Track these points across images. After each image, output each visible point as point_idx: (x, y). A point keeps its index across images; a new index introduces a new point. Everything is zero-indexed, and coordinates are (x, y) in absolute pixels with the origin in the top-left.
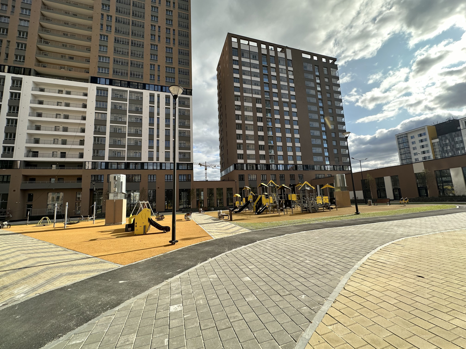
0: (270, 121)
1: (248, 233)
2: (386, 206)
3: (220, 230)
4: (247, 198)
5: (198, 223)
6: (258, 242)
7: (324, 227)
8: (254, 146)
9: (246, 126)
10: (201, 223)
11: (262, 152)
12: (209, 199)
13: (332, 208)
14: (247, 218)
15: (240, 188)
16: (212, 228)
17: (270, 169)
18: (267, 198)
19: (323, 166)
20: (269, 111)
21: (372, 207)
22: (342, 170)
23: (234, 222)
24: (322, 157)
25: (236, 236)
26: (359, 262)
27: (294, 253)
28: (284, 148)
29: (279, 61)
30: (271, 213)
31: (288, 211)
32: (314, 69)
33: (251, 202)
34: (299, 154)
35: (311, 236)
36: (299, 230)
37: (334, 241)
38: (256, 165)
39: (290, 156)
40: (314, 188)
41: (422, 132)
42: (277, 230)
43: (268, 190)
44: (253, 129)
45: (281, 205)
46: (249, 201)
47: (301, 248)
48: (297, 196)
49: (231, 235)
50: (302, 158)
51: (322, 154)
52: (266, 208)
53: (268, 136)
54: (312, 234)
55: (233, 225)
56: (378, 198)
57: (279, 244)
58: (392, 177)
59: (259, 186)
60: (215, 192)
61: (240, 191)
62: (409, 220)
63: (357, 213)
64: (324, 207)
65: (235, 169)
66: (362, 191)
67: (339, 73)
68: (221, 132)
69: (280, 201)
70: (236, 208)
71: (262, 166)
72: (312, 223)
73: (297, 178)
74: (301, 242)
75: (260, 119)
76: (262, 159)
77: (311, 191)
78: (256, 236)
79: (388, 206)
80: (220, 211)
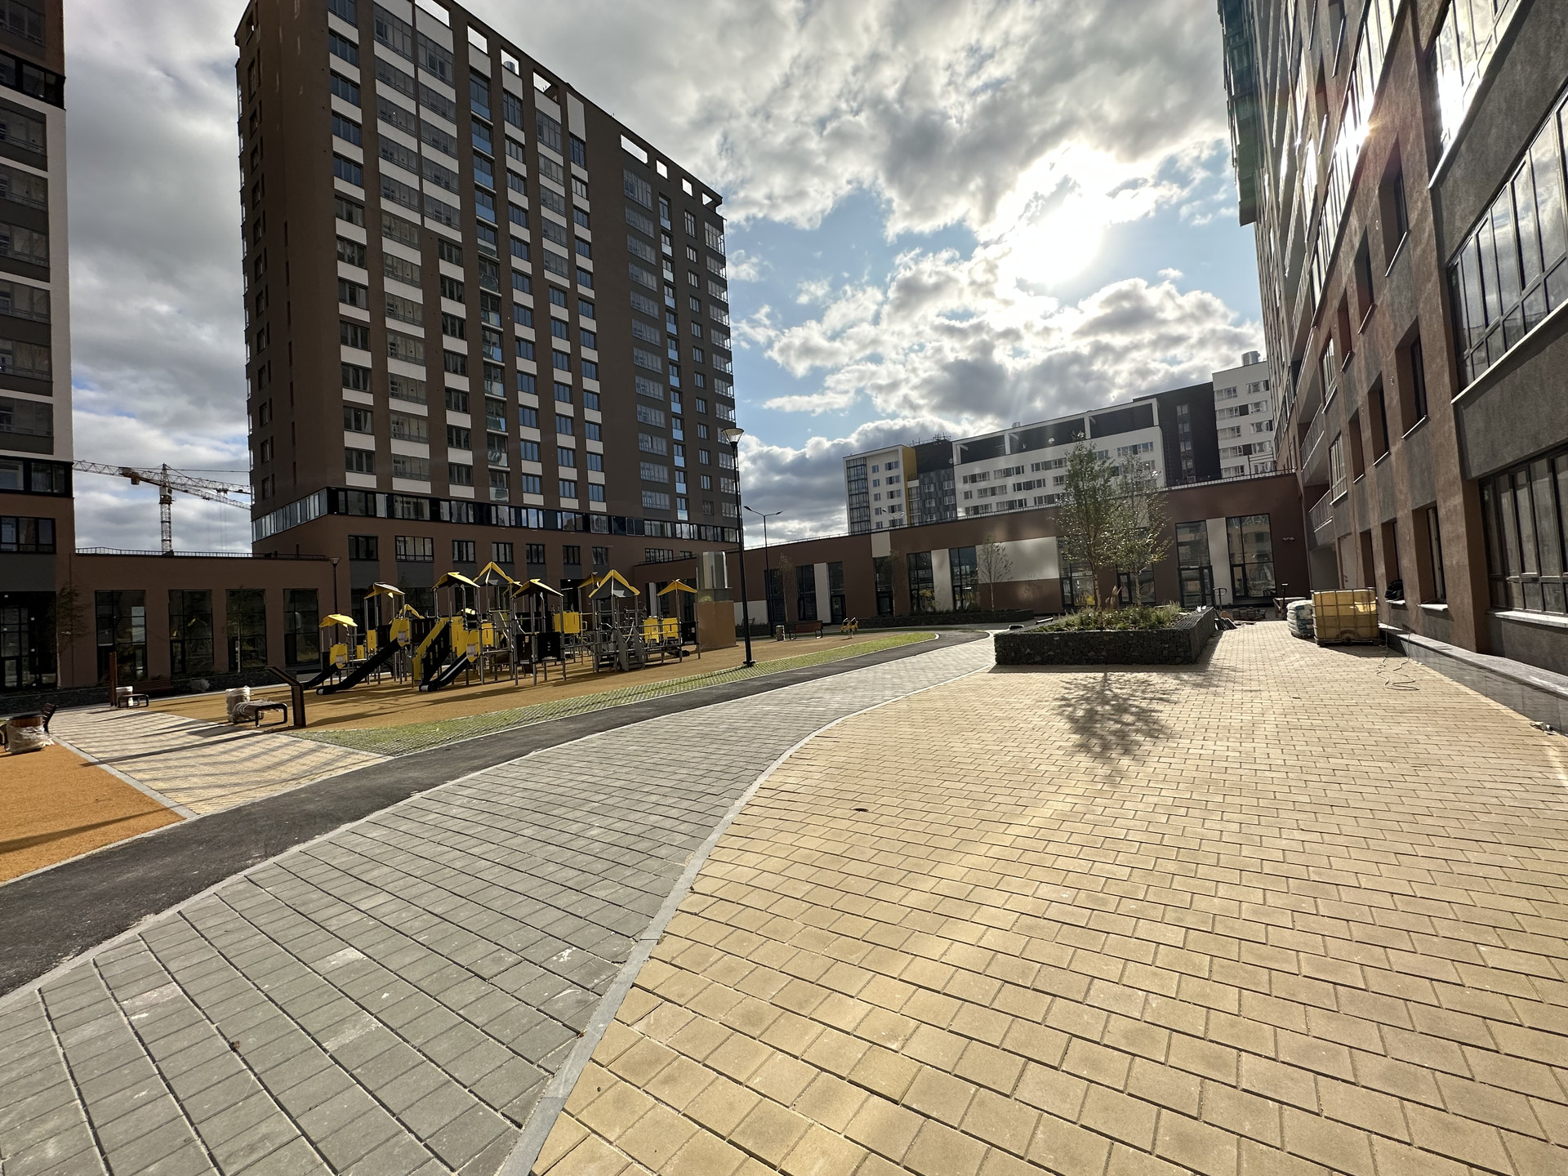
0: (498, 345)
1: (378, 769)
2: (813, 639)
3: (232, 774)
4: (384, 632)
5: (100, 755)
6: (417, 796)
7: (658, 713)
8: (424, 425)
9: (390, 338)
10: (116, 755)
11: (460, 456)
12: (182, 642)
13: (686, 654)
14: (381, 708)
15: (354, 592)
16: (182, 772)
17: (489, 523)
18: (472, 626)
19: (669, 524)
20: (496, 304)
21: (786, 644)
22: (720, 540)
23: (311, 730)
24: (667, 497)
25: (313, 790)
26: (737, 803)
27: (554, 812)
28: (547, 452)
29: (541, 128)
30: (487, 680)
31: (550, 671)
32: (656, 203)
33: (401, 644)
34: (597, 477)
35: (615, 747)
36: (578, 732)
37: (681, 752)
38: (435, 503)
39: (567, 483)
40: (637, 593)
41: (892, 459)
42: (501, 740)
43: (477, 598)
44: (421, 356)
45: (523, 651)
46: (396, 640)
47: (578, 792)
48: (584, 618)
49: (291, 787)
50: (607, 493)
51: (669, 488)
52: (467, 665)
53: (487, 398)
54: (620, 738)
55: (310, 745)
56: (800, 619)
57: (503, 789)
58: (831, 566)
59: (439, 583)
60: (219, 606)
61: (354, 600)
62: (855, 674)
63: (749, 663)
64: (665, 650)
65: (330, 511)
66: (765, 602)
67: (727, 242)
68: (255, 336)
69: (520, 638)
70: (332, 670)
71: (459, 509)
72: (623, 702)
73: (588, 559)
74: (582, 771)
75: (453, 325)
76: (460, 483)
77: (629, 600)
78: (411, 775)
79: (819, 641)
80: (241, 692)
